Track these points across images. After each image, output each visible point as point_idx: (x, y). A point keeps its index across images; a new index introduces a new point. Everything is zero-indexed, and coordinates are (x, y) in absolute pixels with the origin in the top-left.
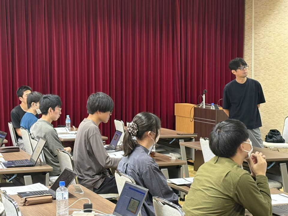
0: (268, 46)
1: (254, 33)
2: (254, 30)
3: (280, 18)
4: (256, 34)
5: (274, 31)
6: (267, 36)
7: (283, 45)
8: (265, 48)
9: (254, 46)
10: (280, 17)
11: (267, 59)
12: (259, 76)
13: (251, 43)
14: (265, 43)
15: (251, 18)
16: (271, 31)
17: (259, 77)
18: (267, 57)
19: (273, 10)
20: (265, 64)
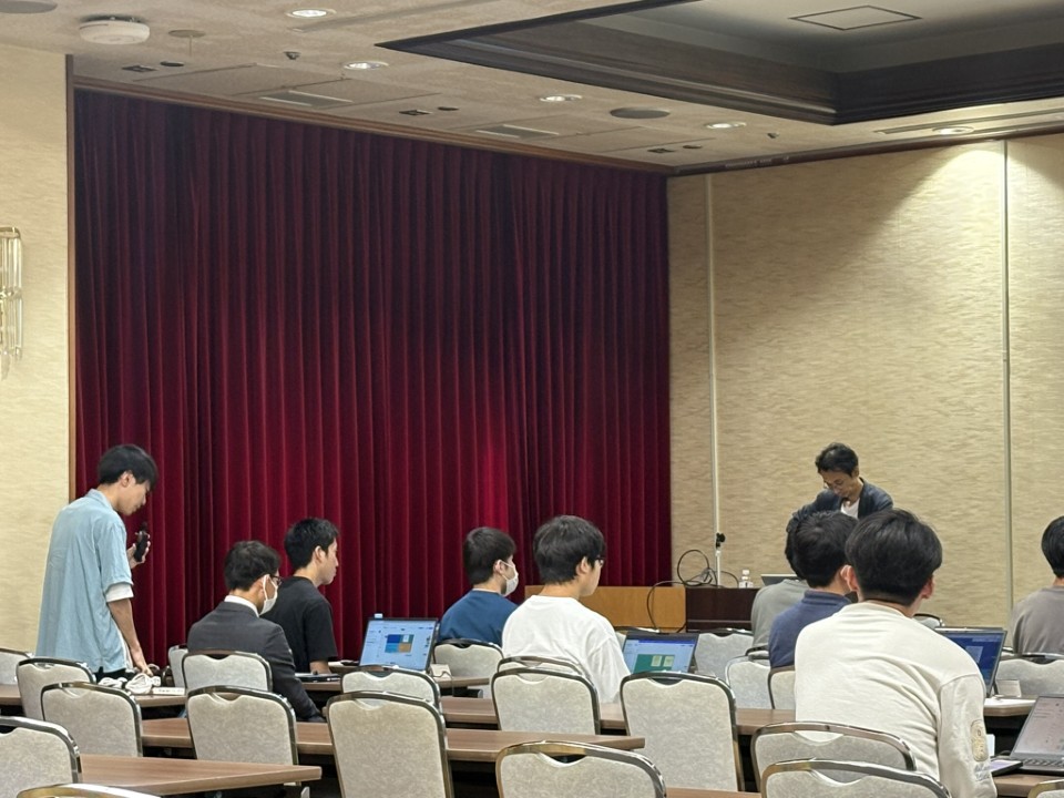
0: (792, 404)
1: (719, 362)
2: (720, 353)
3: (845, 321)
4: (730, 366)
5: (820, 359)
6: (785, 373)
7: (865, 403)
8: (774, 409)
9: (720, 404)
10: (844, 317)
11: (785, 443)
12: (750, 497)
13: (702, 394)
14: (774, 394)
16: (802, 360)
17: (746, 500)
18: (785, 439)
19: (815, 296)
20: (776, 460)
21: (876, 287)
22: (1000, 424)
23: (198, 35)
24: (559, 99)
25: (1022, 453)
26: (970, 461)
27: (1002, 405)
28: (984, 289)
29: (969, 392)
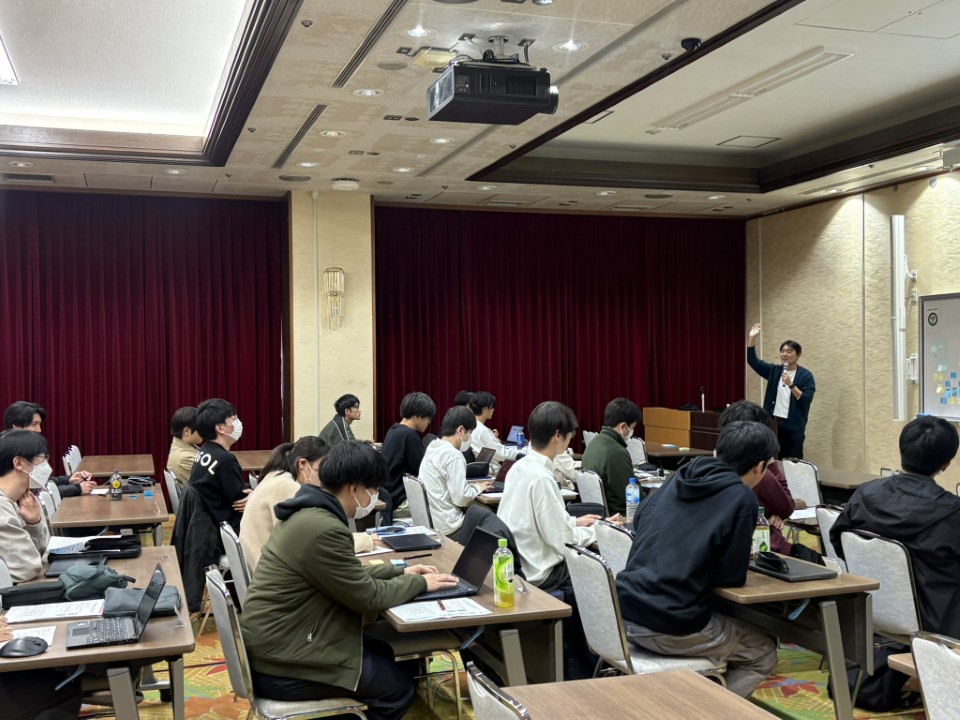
1: (762, 305)
2: (763, 300)
3: (805, 285)
4: (765, 307)
5: (796, 303)
6: (785, 310)
10: (805, 283)
15: (757, 285)
16: (789, 304)
19: (795, 273)
21: (815, 268)
22: (860, 334)
23: (390, 183)
24: (605, 193)
25: (869, 349)
26: (850, 352)
27: (861, 325)
28: (855, 268)
29: (850, 318)
